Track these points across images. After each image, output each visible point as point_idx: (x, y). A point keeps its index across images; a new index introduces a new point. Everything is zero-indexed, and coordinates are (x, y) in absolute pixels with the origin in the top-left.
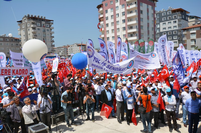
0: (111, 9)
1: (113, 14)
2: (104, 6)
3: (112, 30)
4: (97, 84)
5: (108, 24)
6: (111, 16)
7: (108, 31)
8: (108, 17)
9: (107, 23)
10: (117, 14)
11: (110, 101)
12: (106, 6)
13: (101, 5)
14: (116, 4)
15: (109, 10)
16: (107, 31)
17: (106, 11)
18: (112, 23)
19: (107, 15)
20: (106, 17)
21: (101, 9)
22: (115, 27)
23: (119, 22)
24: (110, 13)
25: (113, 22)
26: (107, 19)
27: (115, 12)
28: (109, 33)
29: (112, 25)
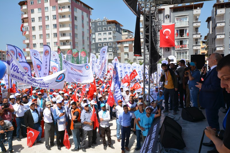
0: (39, 9)
1: (41, 16)
2: (29, 3)
3: (40, 35)
4: (18, 103)
5: (35, 27)
6: (39, 18)
7: (35, 35)
8: (34, 18)
9: (32, 26)
10: (46, 17)
11: (36, 123)
12: (31, 4)
13: (24, 1)
14: (45, 3)
15: (36, 10)
16: (33, 36)
17: (32, 10)
18: (39, 26)
19: (32, 16)
20: (32, 18)
21: (25, 7)
22: (44, 31)
23: (49, 26)
24: (36, 14)
25: (41, 26)
26: (33, 21)
27: (43, 13)
28: (35, 38)
29: (40, 29)
